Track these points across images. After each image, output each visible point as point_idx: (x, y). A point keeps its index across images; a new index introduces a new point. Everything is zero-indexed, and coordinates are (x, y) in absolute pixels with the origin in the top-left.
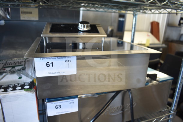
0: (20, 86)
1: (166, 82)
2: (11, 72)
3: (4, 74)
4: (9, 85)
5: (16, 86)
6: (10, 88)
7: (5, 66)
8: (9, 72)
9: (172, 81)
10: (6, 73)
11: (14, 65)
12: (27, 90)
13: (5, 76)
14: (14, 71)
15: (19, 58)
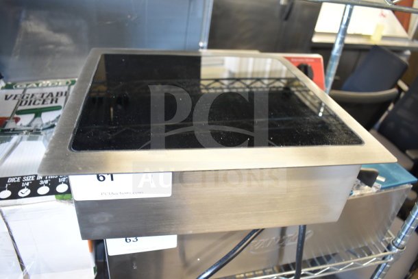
0: (46, 182)
1: (395, 190)
2: (32, 131)
3: (15, 138)
4: (22, 177)
5: (39, 181)
6: (24, 188)
7: (20, 108)
8: (26, 134)
9: (412, 186)
10: (20, 136)
11: (41, 106)
12: (63, 199)
13: (15, 145)
14: (39, 127)
15: (53, 81)
